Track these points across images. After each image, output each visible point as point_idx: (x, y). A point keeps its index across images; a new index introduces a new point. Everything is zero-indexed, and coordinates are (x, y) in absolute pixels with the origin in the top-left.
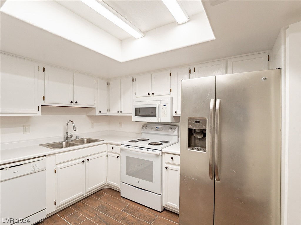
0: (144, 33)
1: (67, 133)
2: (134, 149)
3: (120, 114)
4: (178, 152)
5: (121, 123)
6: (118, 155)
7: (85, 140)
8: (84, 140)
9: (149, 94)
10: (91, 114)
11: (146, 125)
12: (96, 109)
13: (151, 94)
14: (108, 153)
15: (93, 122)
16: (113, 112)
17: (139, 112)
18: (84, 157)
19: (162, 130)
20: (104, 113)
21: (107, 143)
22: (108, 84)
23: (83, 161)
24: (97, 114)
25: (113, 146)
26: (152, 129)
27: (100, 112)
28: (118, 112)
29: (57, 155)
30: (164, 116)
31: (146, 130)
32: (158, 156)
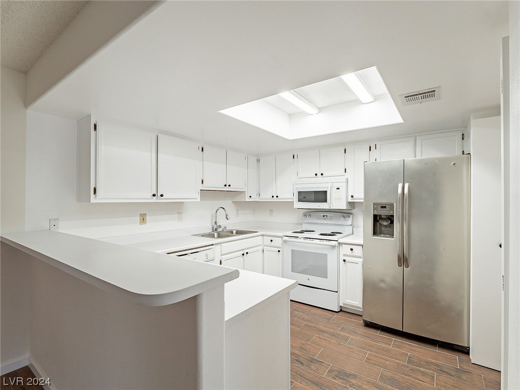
0: (320, 109)
1: (216, 223)
2: (302, 240)
3: (275, 199)
4: (361, 242)
5: (271, 211)
6: (279, 249)
7: (234, 232)
8: (232, 232)
9: (316, 175)
10: (239, 199)
11: (309, 213)
12: (246, 193)
13: (319, 175)
14: (265, 247)
15: (237, 210)
16: (266, 197)
17: (303, 196)
18: (243, 250)
19: (331, 219)
20: (255, 198)
21: (262, 235)
22: (258, 161)
23: (243, 255)
24: (248, 199)
25: (272, 238)
26: (318, 218)
27: (250, 197)
28: (273, 197)
29: (222, 245)
30: (336, 201)
31: (309, 220)
32: (333, 247)
